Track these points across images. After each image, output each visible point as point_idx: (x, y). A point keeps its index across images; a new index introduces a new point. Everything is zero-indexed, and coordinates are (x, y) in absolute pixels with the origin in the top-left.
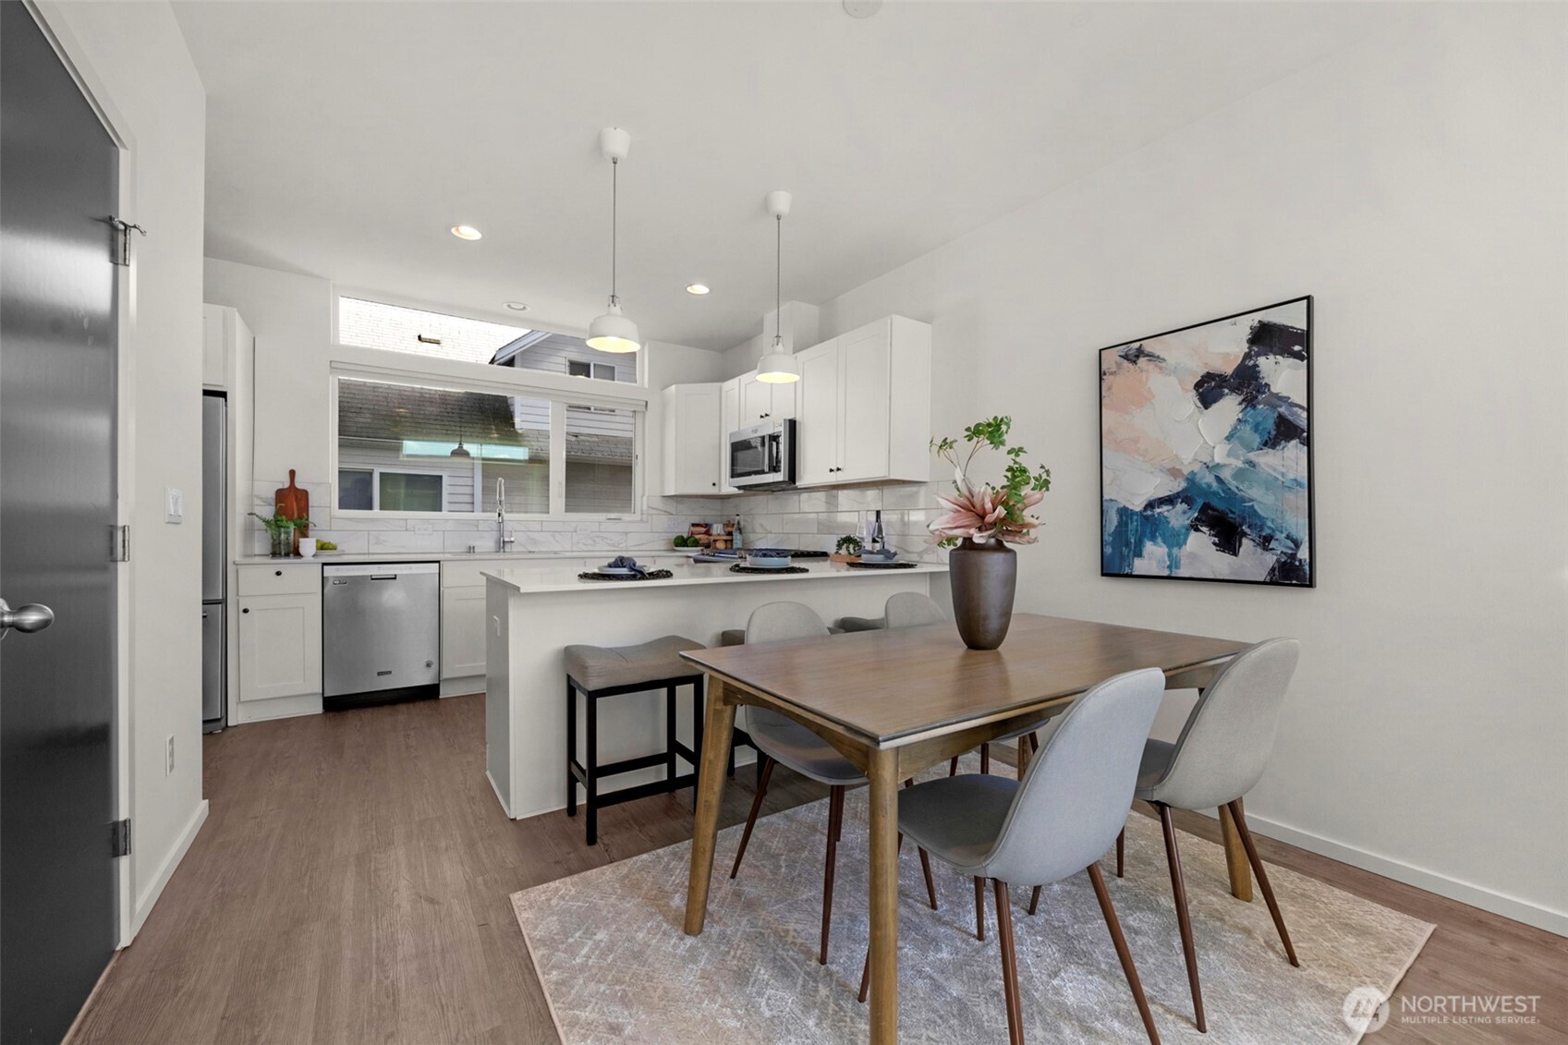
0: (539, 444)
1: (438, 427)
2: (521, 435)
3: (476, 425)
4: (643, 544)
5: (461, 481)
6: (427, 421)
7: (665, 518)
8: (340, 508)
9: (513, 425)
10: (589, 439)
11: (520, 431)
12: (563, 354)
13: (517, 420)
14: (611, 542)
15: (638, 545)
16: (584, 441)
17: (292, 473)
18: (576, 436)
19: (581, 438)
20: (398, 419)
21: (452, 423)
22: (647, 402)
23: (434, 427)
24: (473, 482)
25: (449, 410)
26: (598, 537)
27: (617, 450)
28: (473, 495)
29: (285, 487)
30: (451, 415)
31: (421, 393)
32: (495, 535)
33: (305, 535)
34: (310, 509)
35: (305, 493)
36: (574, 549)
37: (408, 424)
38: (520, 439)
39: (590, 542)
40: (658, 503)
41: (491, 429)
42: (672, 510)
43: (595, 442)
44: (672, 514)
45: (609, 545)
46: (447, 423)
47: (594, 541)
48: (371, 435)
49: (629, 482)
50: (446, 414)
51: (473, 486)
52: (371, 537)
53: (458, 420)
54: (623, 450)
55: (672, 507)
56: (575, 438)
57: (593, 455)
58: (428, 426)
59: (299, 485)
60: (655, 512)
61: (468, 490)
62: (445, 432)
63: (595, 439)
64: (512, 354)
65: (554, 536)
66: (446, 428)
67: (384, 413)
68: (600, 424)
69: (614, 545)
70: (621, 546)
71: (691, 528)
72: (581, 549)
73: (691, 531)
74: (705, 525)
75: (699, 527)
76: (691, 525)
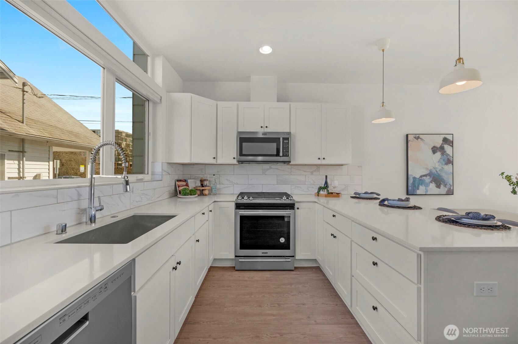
22: (161, 97)
40: (166, 168)
42: (170, 172)
65: (120, 198)
71: (177, 183)
72: (135, 206)
73: (178, 185)
74: (184, 181)
75: (182, 182)
76: (176, 180)
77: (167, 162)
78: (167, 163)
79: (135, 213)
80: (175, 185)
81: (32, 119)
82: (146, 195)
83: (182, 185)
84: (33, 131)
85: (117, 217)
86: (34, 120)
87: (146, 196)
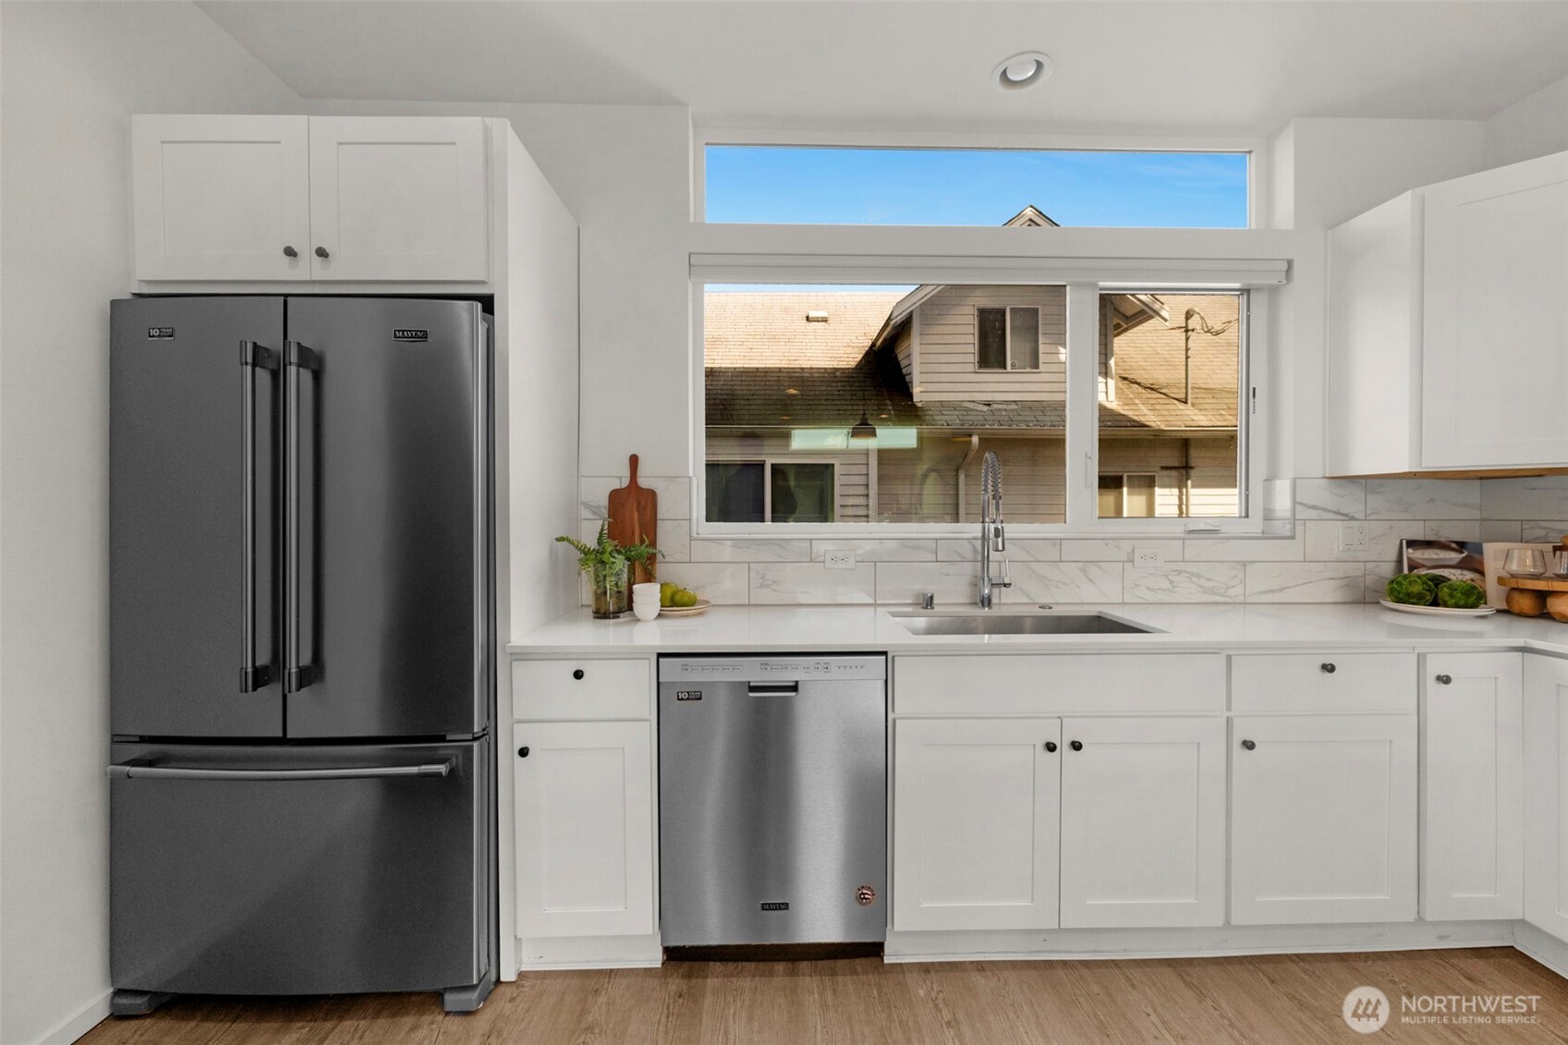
0: (944, 418)
1: (829, 407)
2: (921, 409)
3: (869, 402)
4: (1281, 590)
5: (855, 470)
6: (818, 402)
7: (1338, 528)
8: (707, 521)
9: (910, 396)
10: (1005, 406)
11: (919, 405)
12: (971, 301)
13: (917, 391)
14: (1210, 584)
15: (1272, 591)
16: (1000, 410)
17: (634, 461)
18: (989, 405)
19: (995, 406)
20: (788, 402)
21: (844, 402)
22: (1290, 263)
23: (824, 408)
24: (868, 470)
25: (840, 388)
26: (1180, 573)
27: (1047, 419)
28: (867, 485)
29: (623, 486)
30: (842, 393)
31: (811, 373)
32: (968, 569)
33: (649, 577)
34: (659, 522)
35: (651, 495)
36: (1128, 599)
37: (799, 407)
38: (919, 413)
39: (1166, 585)
40: (1321, 494)
41: (886, 404)
42: (1354, 508)
43: (1014, 410)
44: (1353, 519)
45: (1205, 590)
46: (838, 402)
47: (1171, 582)
48: (762, 422)
49: (1061, 461)
50: (837, 393)
51: (868, 475)
52: (753, 574)
53: (850, 398)
54: (1053, 418)
55: (1353, 502)
56: (987, 408)
57: (1015, 427)
58: (818, 407)
59: (644, 482)
60: (1313, 514)
61: (862, 480)
62: (837, 412)
63: (1013, 406)
64: (909, 310)
65: (1084, 571)
66: (836, 408)
67: (776, 397)
68: (1018, 387)
69: (1213, 592)
70: (1231, 592)
71: (1409, 553)
72: (1142, 598)
73: (1408, 558)
74: (1454, 545)
75: (1438, 551)
76: (1404, 542)
77: (1327, 475)
78: (1329, 478)
79: (1100, 612)
80: (1400, 561)
81: (1211, 389)
82: (1199, 576)
83: (1434, 564)
84: (1202, 418)
85: (1051, 608)
86: (1214, 389)
87: (1194, 579)
